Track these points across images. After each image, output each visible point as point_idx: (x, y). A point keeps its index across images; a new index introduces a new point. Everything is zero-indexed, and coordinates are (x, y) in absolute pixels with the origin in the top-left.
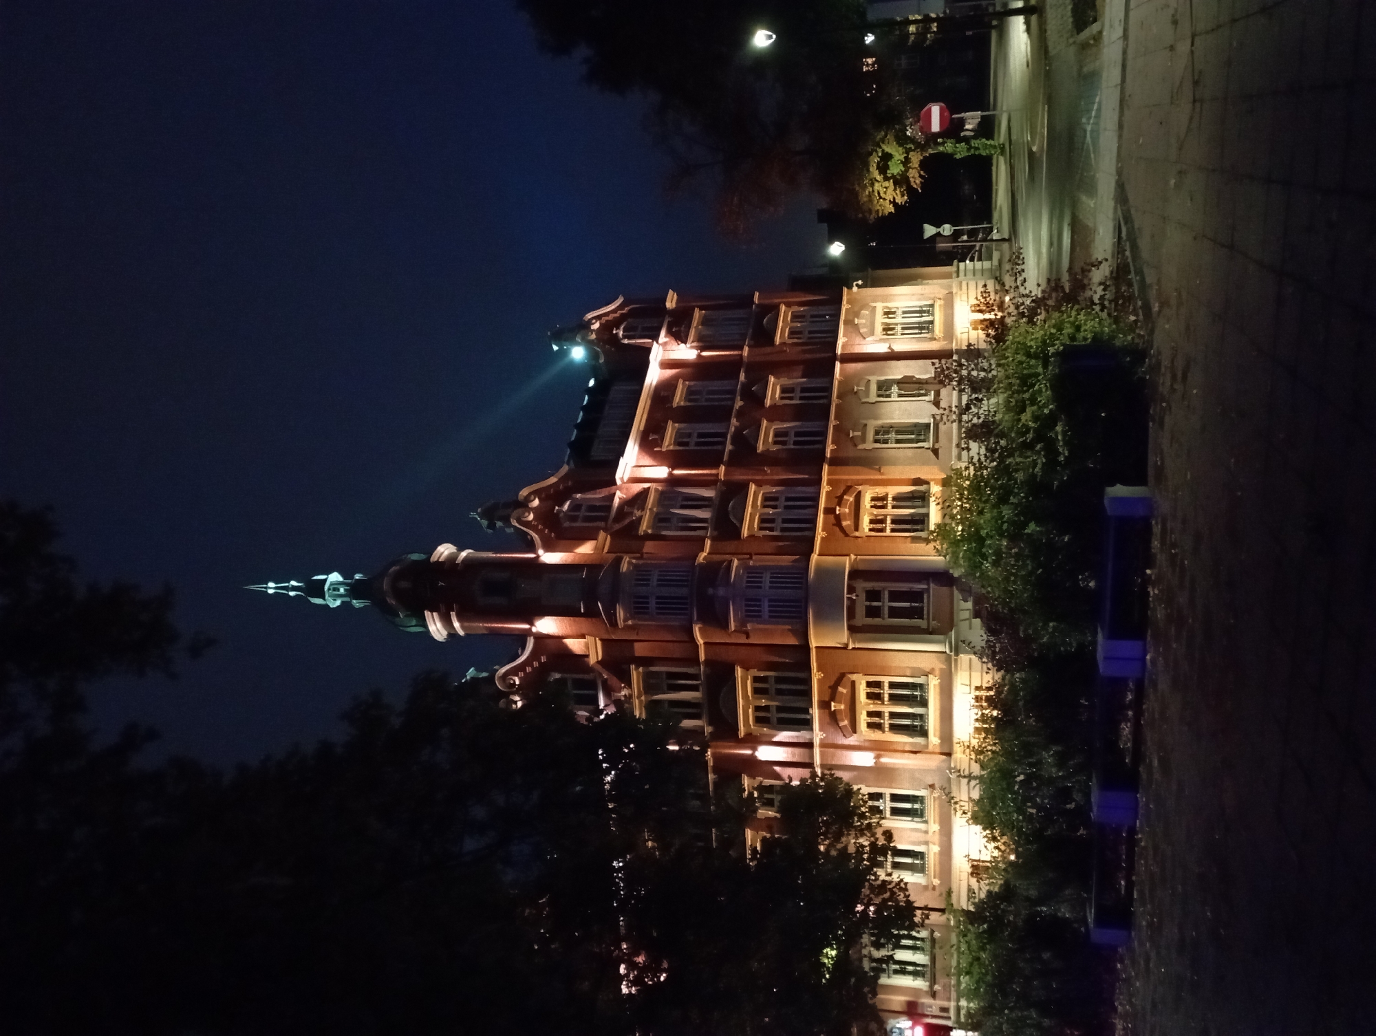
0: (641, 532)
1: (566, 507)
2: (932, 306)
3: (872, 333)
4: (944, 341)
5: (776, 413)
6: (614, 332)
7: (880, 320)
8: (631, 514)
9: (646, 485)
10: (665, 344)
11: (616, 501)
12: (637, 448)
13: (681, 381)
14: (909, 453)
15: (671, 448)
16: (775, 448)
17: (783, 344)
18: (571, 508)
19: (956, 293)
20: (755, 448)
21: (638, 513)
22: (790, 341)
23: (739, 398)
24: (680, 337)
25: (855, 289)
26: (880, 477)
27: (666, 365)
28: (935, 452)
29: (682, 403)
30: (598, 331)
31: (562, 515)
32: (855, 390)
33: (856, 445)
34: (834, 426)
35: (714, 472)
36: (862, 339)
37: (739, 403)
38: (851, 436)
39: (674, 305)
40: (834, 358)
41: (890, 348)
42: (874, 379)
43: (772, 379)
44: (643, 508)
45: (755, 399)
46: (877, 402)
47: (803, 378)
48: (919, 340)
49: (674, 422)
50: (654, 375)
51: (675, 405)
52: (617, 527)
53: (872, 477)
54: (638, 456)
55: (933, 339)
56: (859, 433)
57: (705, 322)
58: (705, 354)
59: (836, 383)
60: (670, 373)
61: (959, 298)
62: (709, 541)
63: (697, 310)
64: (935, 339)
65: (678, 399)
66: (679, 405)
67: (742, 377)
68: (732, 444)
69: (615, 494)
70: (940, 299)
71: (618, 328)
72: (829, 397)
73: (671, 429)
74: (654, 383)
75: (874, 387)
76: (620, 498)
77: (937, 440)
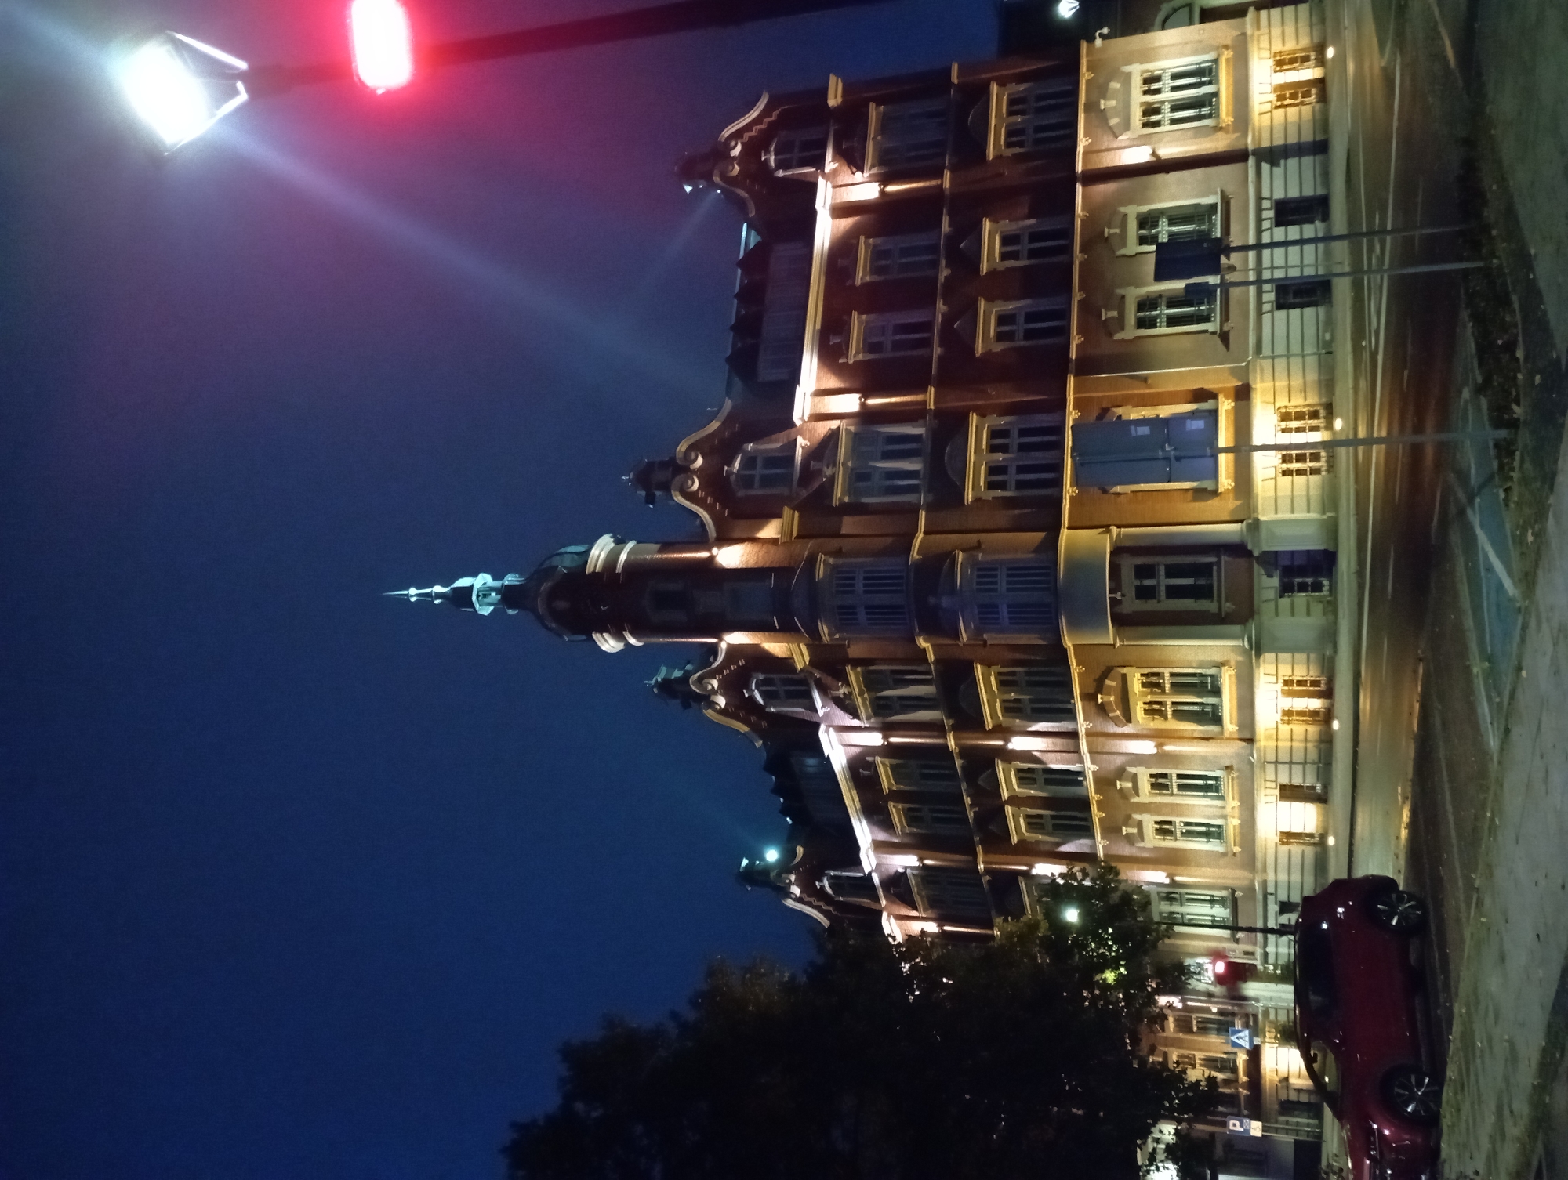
0: (836, 503)
1: (737, 465)
2: (1216, 61)
3: (1126, 125)
4: (1234, 131)
5: (998, 285)
6: (763, 159)
7: (1138, 98)
8: (820, 472)
9: (834, 424)
10: (835, 172)
11: (799, 452)
12: (815, 360)
13: (862, 239)
14: (1187, 342)
15: (861, 357)
16: (998, 348)
17: (999, 158)
18: (742, 466)
19: (1253, 35)
20: (972, 350)
21: (828, 472)
22: (1009, 152)
23: (943, 262)
24: (854, 160)
25: (1098, 42)
26: (1147, 391)
27: (841, 211)
28: (1224, 337)
29: (868, 278)
30: (741, 159)
31: (733, 478)
32: (1106, 235)
33: (1111, 335)
34: (1079, 301)
35: (919, 398)
36: (1112, 137)
37: (944, 273)
38: (1103, 318)
39: (840, 100)
40: (1072, 179)
41: (1154, 154)
42: (1133, 211)
43: (987, 225)
44: (833, 463)
45: (966, 261)
46: (1138, 254)
47: (1029, 217)
48: (1199, 133)
49: (860, 313)
50: (826, 231)
51: (858, 282)
52: (804, 493)
53: (1136, 392)
54: (818, 373)
55: (1217, 129)
56: (1115, 314)
57: (884, 127)
58: (891, 189)
59: (1078, 223)
60: (846, 223)
61: (1255, 42)
62: (924, 513)
63: (872, 106)
64: (1221, 129)
65: (862, 274)
66: (864, 281)
67: (946, 227)
68: (941, 345)
69: (795, 440)
70: (1226, 47)
71: (767, 152)
72: (1068, 249)
73: (857, 324)
74: (827, 245)
75: (1132, 225)
76: (803, 448)
77: (1225, 317)
